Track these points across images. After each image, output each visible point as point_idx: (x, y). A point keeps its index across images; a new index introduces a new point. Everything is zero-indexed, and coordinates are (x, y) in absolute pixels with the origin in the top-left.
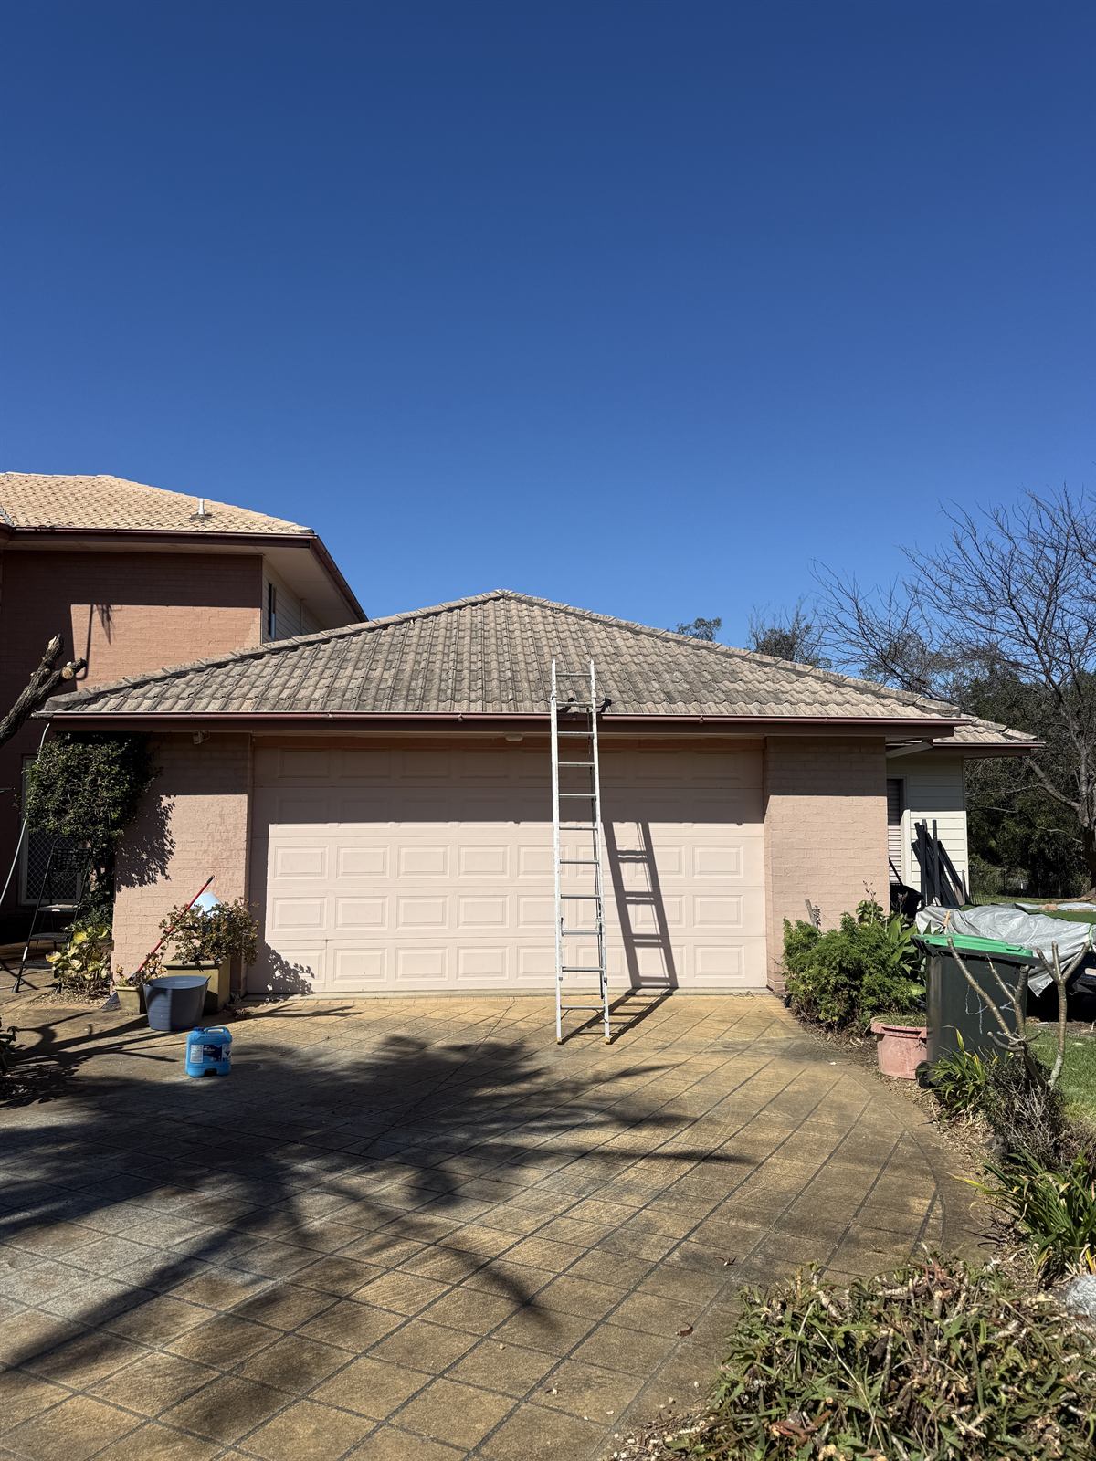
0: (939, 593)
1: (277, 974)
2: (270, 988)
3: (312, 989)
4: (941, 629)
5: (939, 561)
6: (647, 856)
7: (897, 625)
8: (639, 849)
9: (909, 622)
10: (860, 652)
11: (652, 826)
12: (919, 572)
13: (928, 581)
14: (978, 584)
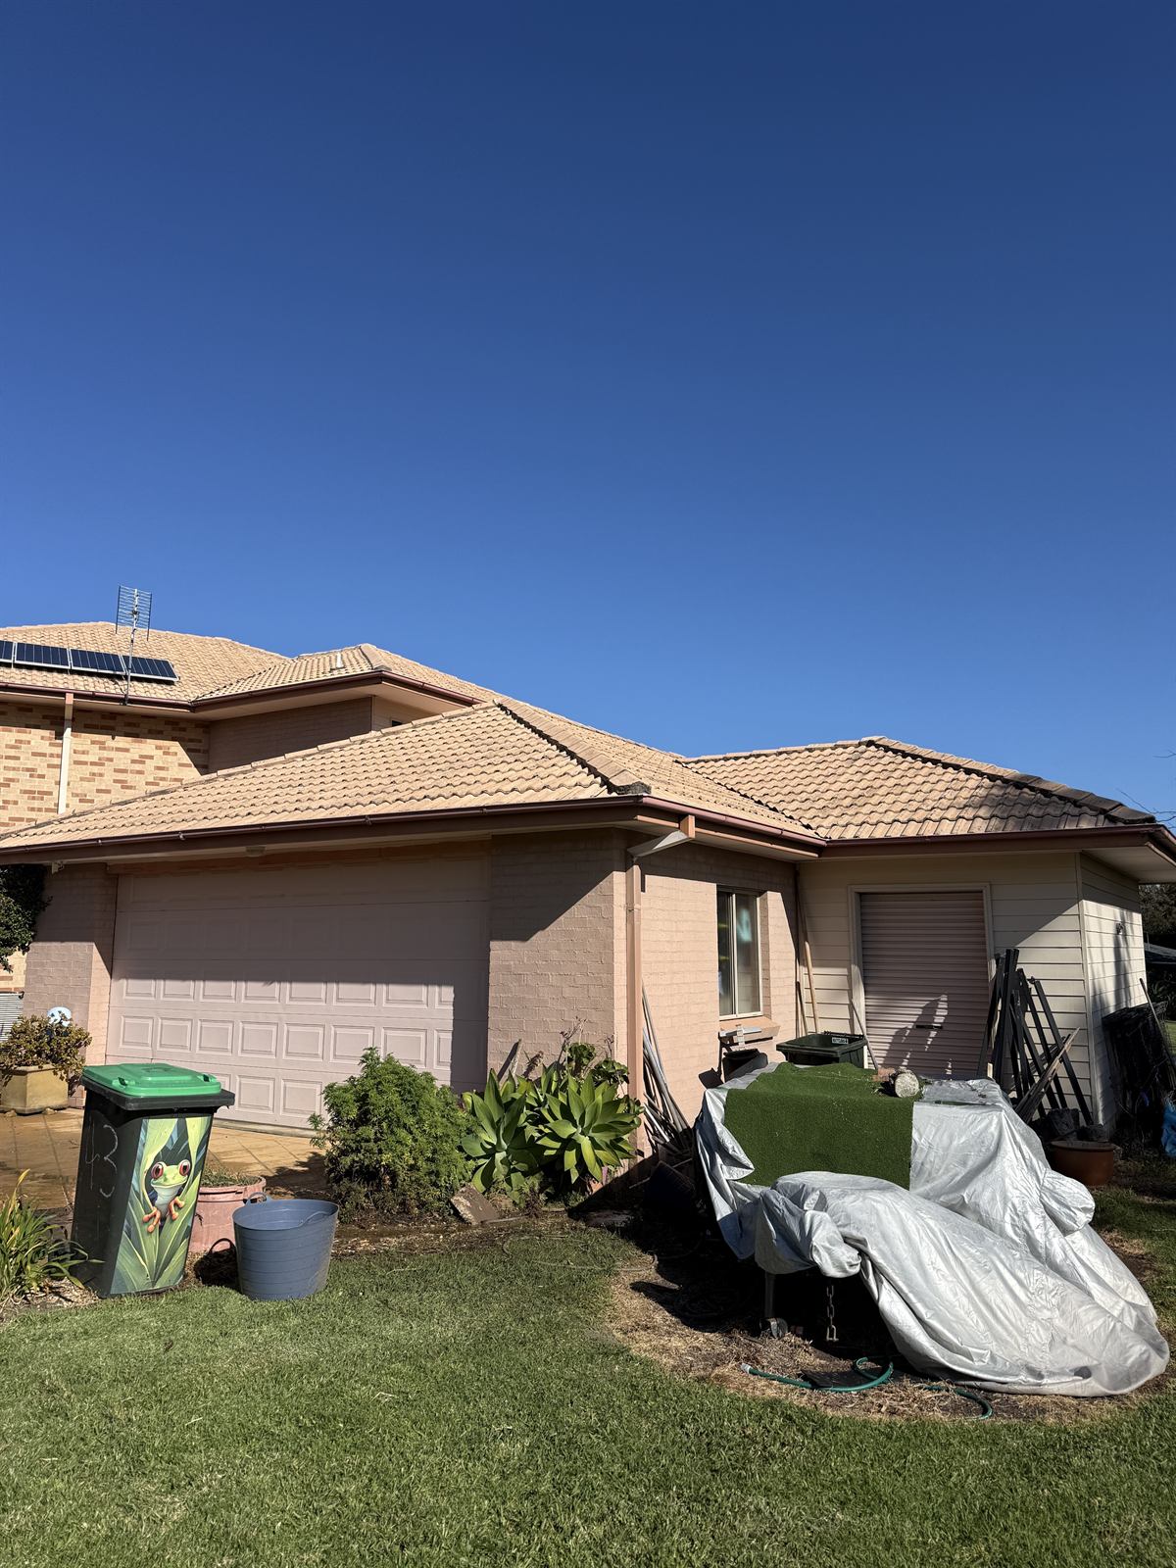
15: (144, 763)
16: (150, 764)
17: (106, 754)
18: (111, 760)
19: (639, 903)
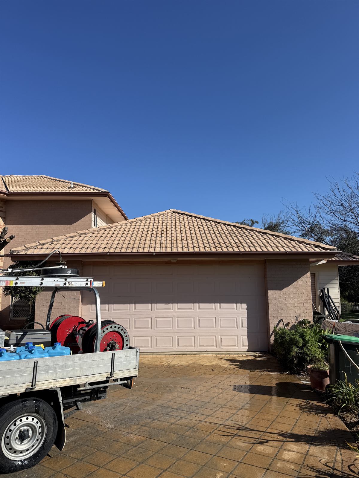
0: (326, 208)
4: (327, 220)
5: (326, 197)
7: (312, 220)
9: (316, 218)
10: (299, 229)
12: (319, 201)
13: (323, 204)
14: (340, 204)
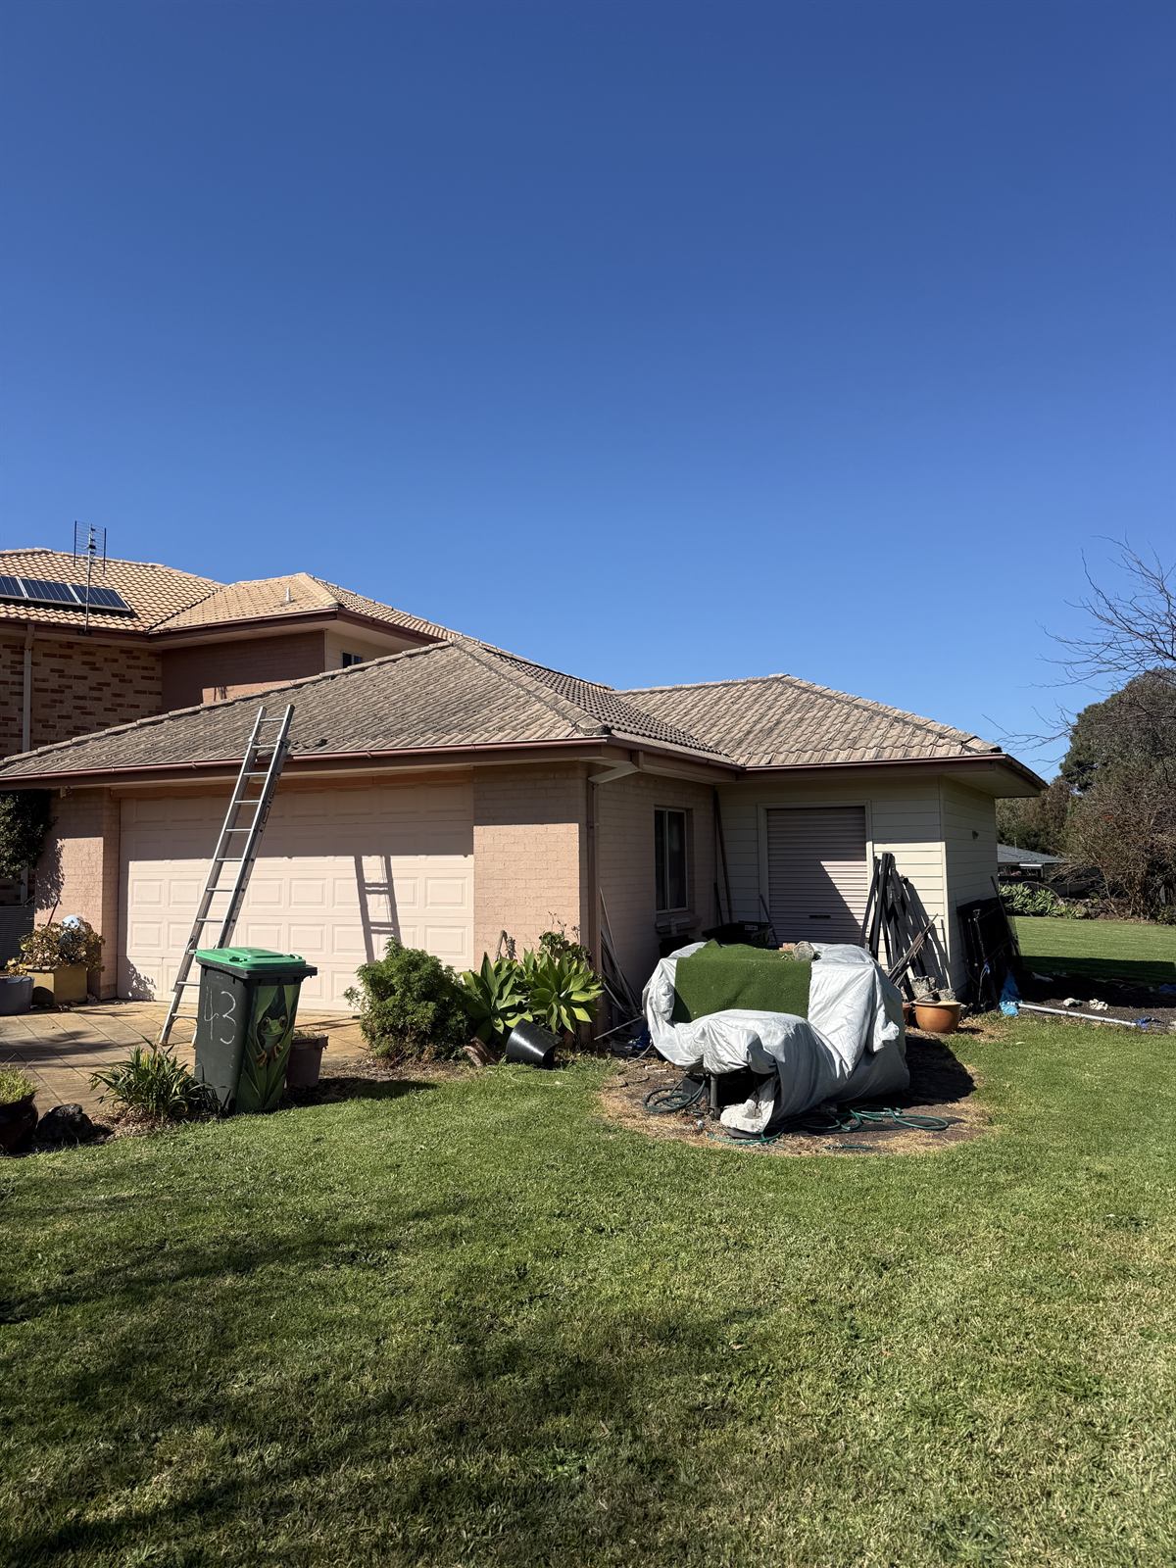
1: (134, 984)
2: (130, 995)
3: (155, 998)
6: (388, 889)
8: (382, 882)
11: (394, 859)
15: (101, 690)
16: (107, 692)
17: (64, 681)
18: (70, 687)
19: (598, 821)
